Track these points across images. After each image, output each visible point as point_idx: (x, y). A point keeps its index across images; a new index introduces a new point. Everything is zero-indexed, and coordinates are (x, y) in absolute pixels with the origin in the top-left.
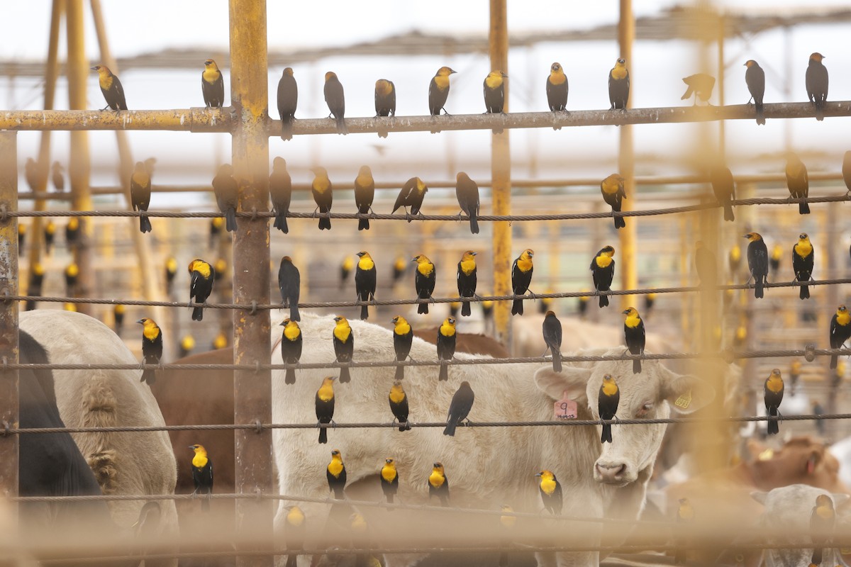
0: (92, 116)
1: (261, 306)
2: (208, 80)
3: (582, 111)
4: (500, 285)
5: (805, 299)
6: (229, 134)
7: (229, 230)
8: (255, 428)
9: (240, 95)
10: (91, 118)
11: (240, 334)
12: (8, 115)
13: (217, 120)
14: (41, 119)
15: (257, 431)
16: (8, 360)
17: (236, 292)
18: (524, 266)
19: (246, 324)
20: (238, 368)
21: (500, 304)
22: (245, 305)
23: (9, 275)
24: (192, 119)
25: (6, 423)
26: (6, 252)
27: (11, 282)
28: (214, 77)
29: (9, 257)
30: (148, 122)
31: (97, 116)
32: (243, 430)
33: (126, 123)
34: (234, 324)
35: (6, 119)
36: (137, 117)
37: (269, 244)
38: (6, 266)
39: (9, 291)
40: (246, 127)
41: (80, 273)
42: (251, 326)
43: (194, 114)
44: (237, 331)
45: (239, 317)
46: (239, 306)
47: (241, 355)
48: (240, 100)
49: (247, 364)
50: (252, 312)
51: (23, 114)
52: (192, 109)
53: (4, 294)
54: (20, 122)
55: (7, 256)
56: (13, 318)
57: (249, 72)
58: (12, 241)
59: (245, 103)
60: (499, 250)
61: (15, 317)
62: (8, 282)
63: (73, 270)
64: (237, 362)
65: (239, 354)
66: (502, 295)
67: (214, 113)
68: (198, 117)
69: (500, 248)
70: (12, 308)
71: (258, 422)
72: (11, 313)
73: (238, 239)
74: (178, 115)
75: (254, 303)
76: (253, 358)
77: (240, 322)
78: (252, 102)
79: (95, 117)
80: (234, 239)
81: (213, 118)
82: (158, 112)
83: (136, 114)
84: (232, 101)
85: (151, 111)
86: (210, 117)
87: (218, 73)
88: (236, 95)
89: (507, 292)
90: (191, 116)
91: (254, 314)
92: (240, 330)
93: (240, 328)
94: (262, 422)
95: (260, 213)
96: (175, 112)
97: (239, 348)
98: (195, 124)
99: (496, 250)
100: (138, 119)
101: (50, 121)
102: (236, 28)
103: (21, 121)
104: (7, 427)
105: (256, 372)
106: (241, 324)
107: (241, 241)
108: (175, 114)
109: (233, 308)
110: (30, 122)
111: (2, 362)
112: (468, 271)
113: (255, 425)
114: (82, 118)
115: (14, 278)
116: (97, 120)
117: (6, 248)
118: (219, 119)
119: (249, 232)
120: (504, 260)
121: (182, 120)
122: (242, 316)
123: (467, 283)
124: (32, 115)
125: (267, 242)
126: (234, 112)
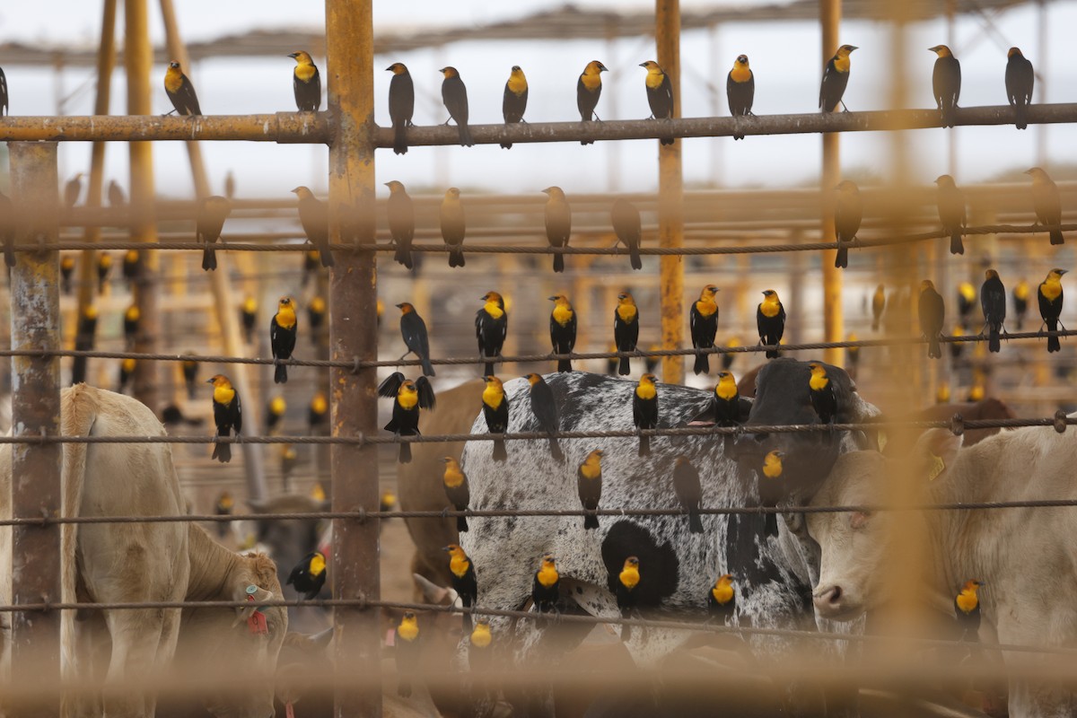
0: (153, 123)
1: (365, 363)
2: (301, 77)
3: (771, 116)
4: (670, 334)
5: (1055, 352)
6: (325, 145)
7: (325, 266)
8: (356, 518)
9: (339, 97)
10: (151, 125)
11: (339, 399)
12: (46, 121)
13: (310, 127)
14: (88, 126)
15: (360, 521)
16: (47, 431)
17: (334, 345)
18: (706, 308)
19: (347, 386)
20: (336, 441)
21: (669, 359)
22: (345, 361)
23: (48, 324)
24: (279, 126)
25: (44, 510)
26: (44, 295)
27: (51, 333)
28: (308, 72)
29: (48, 300)
30: (223, 130)
31: (159, 122)
32: (343, 520)
33: (195, 132)
34: (331, 385)
35: (45, 127)
36: (209, 124)
37: (375, 285)
38: (44, 313)
39: (48, 344)
40: (347, 136)
41: (142, 316)
42: (353, 388)
43: (280, 120)
44: (335, 394)
45: (338, 377)
46: (338, 362)
47: (341, 425)
48: (339, 102)
49: (348, 437)
50: (354, 371)
51: (65, 121)
52: (279, 114)
53: (42, 348)
54: (61, 131)
55: (45, 300)
56: (53, 378)
57: (351, 68)
58: (52, 281)
59: (345, 106)
60: (668, 290)
61: (56, 378)
62: (46, 333)
63: (134, 314)
64: (335, 434)
65: (337, 423)
66: (672, 349)
67: (307, 119)
68: (286, 123)
69: (670, 287)
70: (53, 366)
71: (361, 510)
72: (51, 372)
73: (337, 278)
74: (260, 122)
75: (356, 360)
76: (355, 429)
77: (339, 384)
78: (354, 104)
79: (156, 124)
80: (332, 278)
81: (305, 125)
82: (235, 117)
83: (207, 120)
84: (329, 104)
85: (227, 117)
86: (301, 124)
87: (314, 68)
88: (334, 96)
89: (678, 344)
90: (277, 122)
91: (357, 373)
92: (339, 394)
93: (339, 391)
94: (367, 509)
95: (365, 245)
96: (257, 117)
97: (337, 416)
98: (282, 133)
99: (664, 291)
100: (211, 126)
101: (100, 129)
102: (333, 12)
103: (63, 129)
104: (46, 515)
105: (359, 447)
106: (340, 386)
107: (340, 281)
108: (257, 120)
109: (331, 365)
110: (74, 131)
111: (40, 434)
112: (628, 318)
113: (357, 513)
114: (140, 125)
115: (54, 328)
116: (158, 128)
117: (44, 290)
118: (313, 127)
119: (350, 269)
120: (675, 303)
121: (266, 128)
122: (342, 376)
123: (626, 333)
124: (77, 122)
125: (373, 281)
126: (331, 117)
